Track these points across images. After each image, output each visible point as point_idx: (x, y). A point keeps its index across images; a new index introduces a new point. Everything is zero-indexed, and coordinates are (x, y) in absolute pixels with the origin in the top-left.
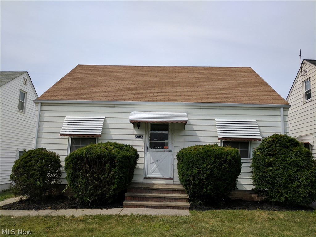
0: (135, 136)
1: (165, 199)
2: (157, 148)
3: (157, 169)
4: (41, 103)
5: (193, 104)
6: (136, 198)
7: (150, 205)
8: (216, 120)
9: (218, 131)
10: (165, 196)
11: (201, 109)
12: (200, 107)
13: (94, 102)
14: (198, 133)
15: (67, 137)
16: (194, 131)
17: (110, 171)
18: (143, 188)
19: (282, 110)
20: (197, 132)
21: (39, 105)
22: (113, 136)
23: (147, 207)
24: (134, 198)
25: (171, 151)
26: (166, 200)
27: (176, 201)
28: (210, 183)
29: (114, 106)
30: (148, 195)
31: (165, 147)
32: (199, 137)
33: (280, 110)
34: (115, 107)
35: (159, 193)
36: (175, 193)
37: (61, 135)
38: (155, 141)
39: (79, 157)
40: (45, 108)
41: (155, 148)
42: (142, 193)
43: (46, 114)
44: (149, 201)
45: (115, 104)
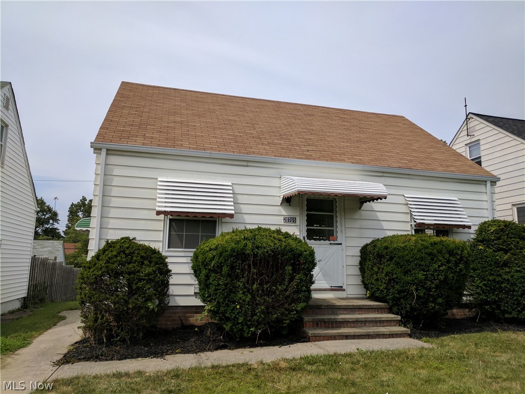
0: (282, 218)
1: (365, 323)
2: (320, 240)
3: (320, 273)
4: (107, 150)
5: (374, 168)
6: (321, 323)
9: (414, 214)
10: (366, 318)
11: (383, 176)
12: (381, 174)
13: (212, 155)
14: (381, 216)
15: (162, 217)
16: (372, 213)
17: (292, 279)
18: (323, 307)
19: (489, 184)
20: (378, 214)
21: (104, 152)
22: (245, 216)
24: (318, 324)
25: (341, 244)
26: (367, 324)
27: (382, 325)
28: (441, 294)
29: (246, 163)
31: (331, 238)
32: (382, 222)
33: (486, 185)
34: (248, 166)
35: (348, 314)
36: (372, 313)
37: (159, 213)
38: (316, 227)
39: (238, 255)
40: (114, 160)
41: (315, 240)
42: (324, 314)
43: (117, 171)
44: (345, 327)
45: (248, 161)
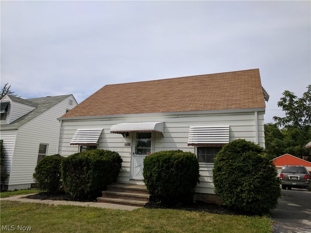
0: (124, 144)
2: (141, 154)
3: (141, 172)
4: (62, 120)
5: (170, 114)
6: (110, 195)
7: (115, 201)
8: (191, 127)
9: (189, 138)
11: (178, 117)
12: (177, 116)
14: (176, 140)
15: (78, 146)
16: (171, 138)
17: (87, 172)
18: (118, 188)
19: (256, 114)
20: (174, 139)
21: (61, 121)
22: (108, 144)
23: (113, 202)
24: (108, 195)
26: (132, 198)
27: (139, 199)
28: (160, 185)
29: (110, 119)
30: (118, 193)
31: (147, 153)
32: (176, 144)
33: (254, 114)
35: (130, 193)
36: (143, 193)
37: (71, 144)
38: (140, 147)
40: (65, 124)
41: (139, 154)
42: (117, 191)
43: (66, 128)
44: (119, 198)
45: (111, 118)
